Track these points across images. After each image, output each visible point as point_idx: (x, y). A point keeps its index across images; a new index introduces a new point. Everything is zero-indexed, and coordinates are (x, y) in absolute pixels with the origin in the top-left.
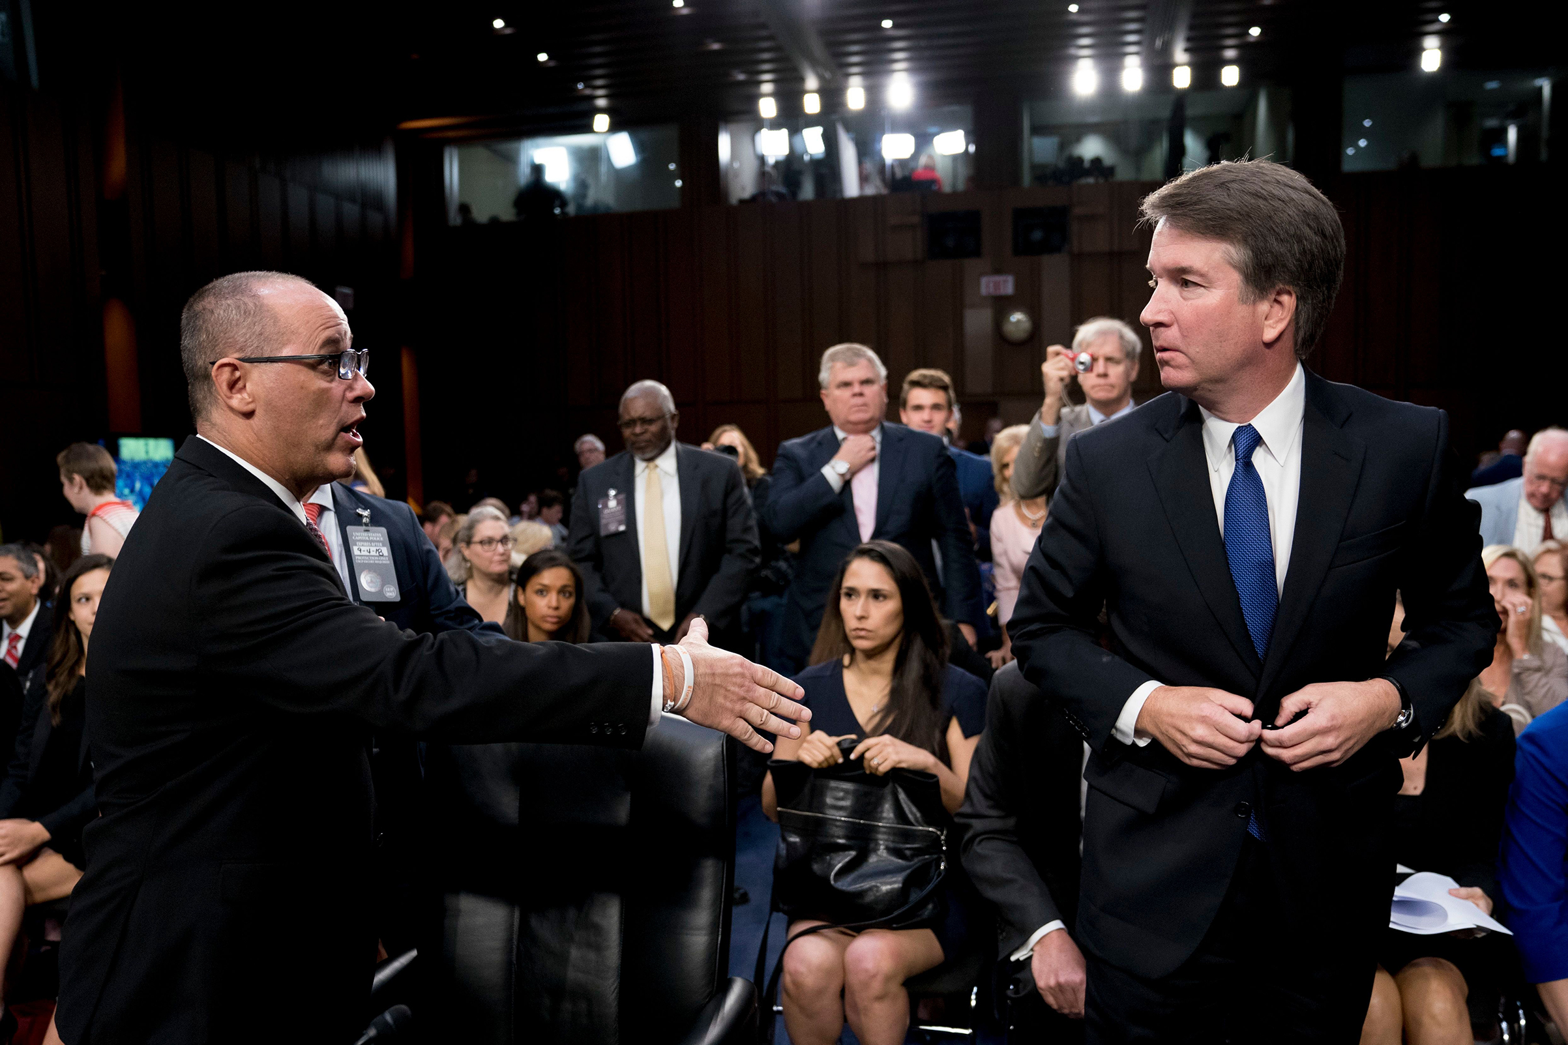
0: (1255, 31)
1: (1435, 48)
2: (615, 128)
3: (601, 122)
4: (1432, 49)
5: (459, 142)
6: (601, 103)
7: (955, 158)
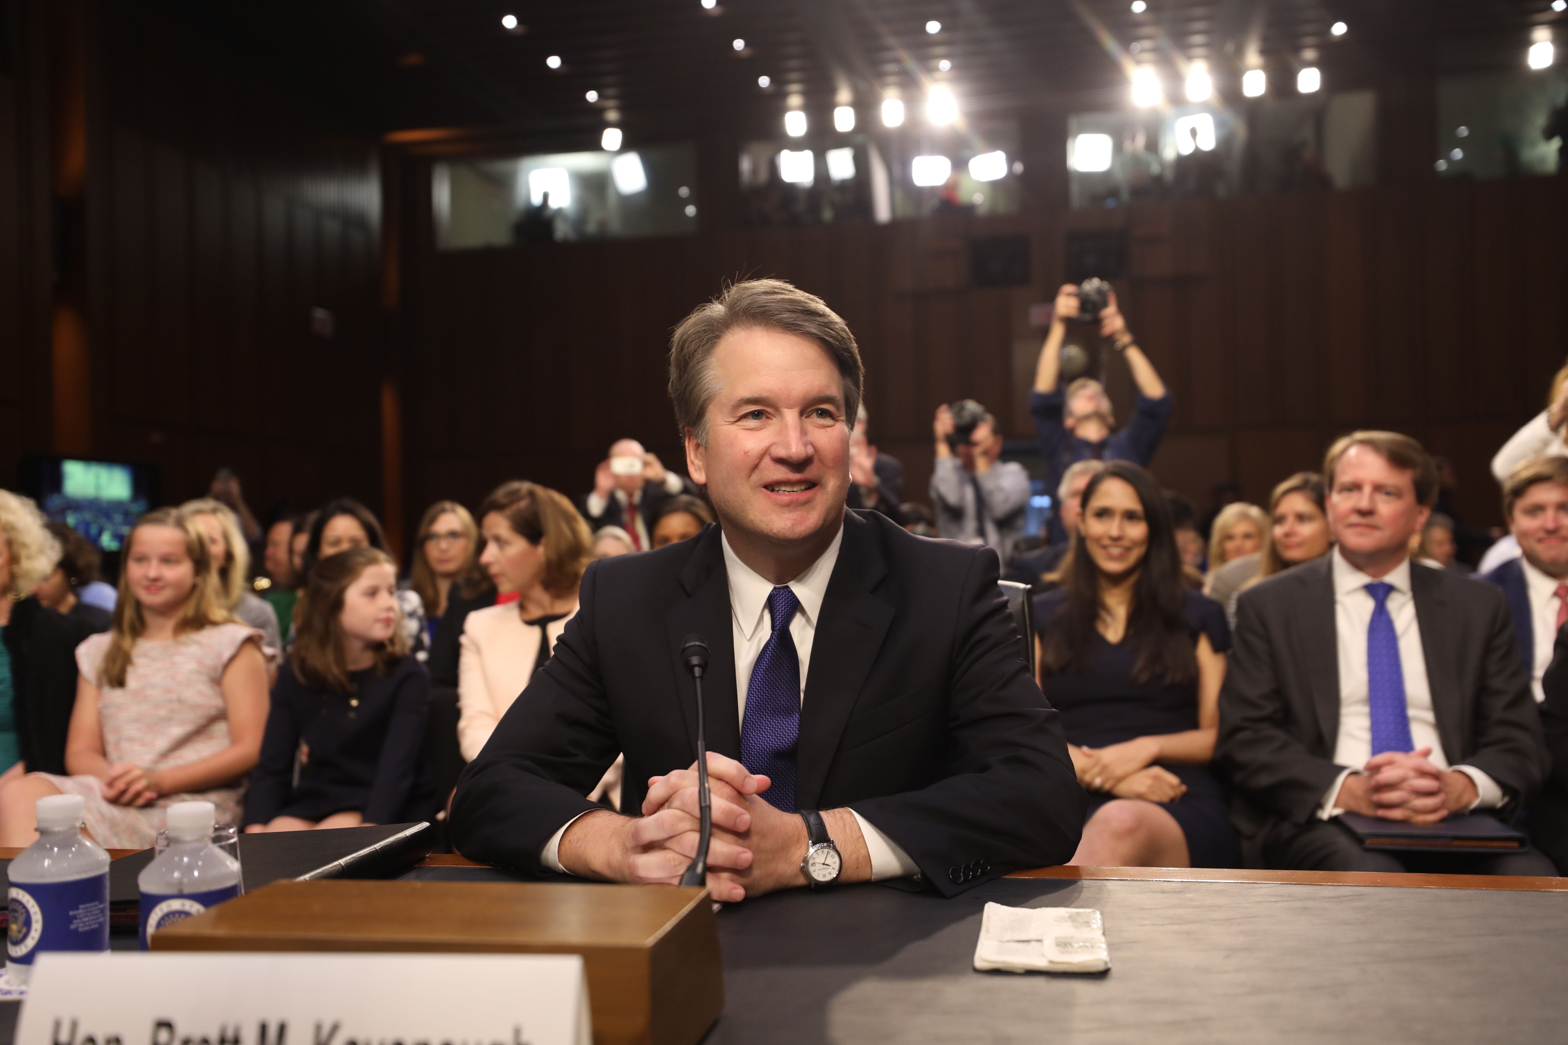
0: (1339, 29)
1: (1546, 41)
2: (627, 146)
3: (612, 138)
4: (1542, 41)
5: (452, 159)
6: (612, 115)
7: (995, 185)
